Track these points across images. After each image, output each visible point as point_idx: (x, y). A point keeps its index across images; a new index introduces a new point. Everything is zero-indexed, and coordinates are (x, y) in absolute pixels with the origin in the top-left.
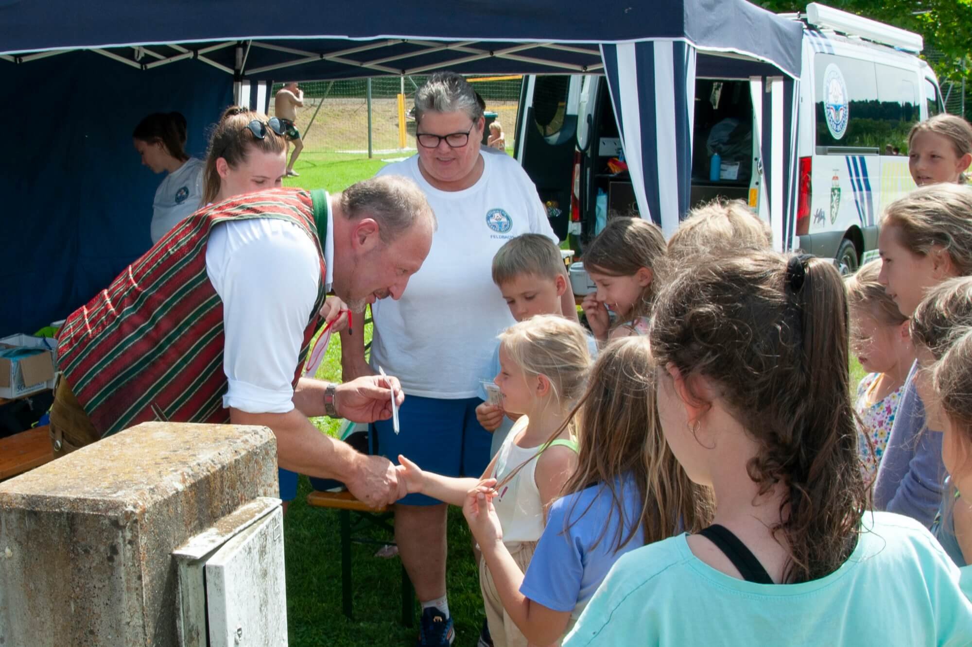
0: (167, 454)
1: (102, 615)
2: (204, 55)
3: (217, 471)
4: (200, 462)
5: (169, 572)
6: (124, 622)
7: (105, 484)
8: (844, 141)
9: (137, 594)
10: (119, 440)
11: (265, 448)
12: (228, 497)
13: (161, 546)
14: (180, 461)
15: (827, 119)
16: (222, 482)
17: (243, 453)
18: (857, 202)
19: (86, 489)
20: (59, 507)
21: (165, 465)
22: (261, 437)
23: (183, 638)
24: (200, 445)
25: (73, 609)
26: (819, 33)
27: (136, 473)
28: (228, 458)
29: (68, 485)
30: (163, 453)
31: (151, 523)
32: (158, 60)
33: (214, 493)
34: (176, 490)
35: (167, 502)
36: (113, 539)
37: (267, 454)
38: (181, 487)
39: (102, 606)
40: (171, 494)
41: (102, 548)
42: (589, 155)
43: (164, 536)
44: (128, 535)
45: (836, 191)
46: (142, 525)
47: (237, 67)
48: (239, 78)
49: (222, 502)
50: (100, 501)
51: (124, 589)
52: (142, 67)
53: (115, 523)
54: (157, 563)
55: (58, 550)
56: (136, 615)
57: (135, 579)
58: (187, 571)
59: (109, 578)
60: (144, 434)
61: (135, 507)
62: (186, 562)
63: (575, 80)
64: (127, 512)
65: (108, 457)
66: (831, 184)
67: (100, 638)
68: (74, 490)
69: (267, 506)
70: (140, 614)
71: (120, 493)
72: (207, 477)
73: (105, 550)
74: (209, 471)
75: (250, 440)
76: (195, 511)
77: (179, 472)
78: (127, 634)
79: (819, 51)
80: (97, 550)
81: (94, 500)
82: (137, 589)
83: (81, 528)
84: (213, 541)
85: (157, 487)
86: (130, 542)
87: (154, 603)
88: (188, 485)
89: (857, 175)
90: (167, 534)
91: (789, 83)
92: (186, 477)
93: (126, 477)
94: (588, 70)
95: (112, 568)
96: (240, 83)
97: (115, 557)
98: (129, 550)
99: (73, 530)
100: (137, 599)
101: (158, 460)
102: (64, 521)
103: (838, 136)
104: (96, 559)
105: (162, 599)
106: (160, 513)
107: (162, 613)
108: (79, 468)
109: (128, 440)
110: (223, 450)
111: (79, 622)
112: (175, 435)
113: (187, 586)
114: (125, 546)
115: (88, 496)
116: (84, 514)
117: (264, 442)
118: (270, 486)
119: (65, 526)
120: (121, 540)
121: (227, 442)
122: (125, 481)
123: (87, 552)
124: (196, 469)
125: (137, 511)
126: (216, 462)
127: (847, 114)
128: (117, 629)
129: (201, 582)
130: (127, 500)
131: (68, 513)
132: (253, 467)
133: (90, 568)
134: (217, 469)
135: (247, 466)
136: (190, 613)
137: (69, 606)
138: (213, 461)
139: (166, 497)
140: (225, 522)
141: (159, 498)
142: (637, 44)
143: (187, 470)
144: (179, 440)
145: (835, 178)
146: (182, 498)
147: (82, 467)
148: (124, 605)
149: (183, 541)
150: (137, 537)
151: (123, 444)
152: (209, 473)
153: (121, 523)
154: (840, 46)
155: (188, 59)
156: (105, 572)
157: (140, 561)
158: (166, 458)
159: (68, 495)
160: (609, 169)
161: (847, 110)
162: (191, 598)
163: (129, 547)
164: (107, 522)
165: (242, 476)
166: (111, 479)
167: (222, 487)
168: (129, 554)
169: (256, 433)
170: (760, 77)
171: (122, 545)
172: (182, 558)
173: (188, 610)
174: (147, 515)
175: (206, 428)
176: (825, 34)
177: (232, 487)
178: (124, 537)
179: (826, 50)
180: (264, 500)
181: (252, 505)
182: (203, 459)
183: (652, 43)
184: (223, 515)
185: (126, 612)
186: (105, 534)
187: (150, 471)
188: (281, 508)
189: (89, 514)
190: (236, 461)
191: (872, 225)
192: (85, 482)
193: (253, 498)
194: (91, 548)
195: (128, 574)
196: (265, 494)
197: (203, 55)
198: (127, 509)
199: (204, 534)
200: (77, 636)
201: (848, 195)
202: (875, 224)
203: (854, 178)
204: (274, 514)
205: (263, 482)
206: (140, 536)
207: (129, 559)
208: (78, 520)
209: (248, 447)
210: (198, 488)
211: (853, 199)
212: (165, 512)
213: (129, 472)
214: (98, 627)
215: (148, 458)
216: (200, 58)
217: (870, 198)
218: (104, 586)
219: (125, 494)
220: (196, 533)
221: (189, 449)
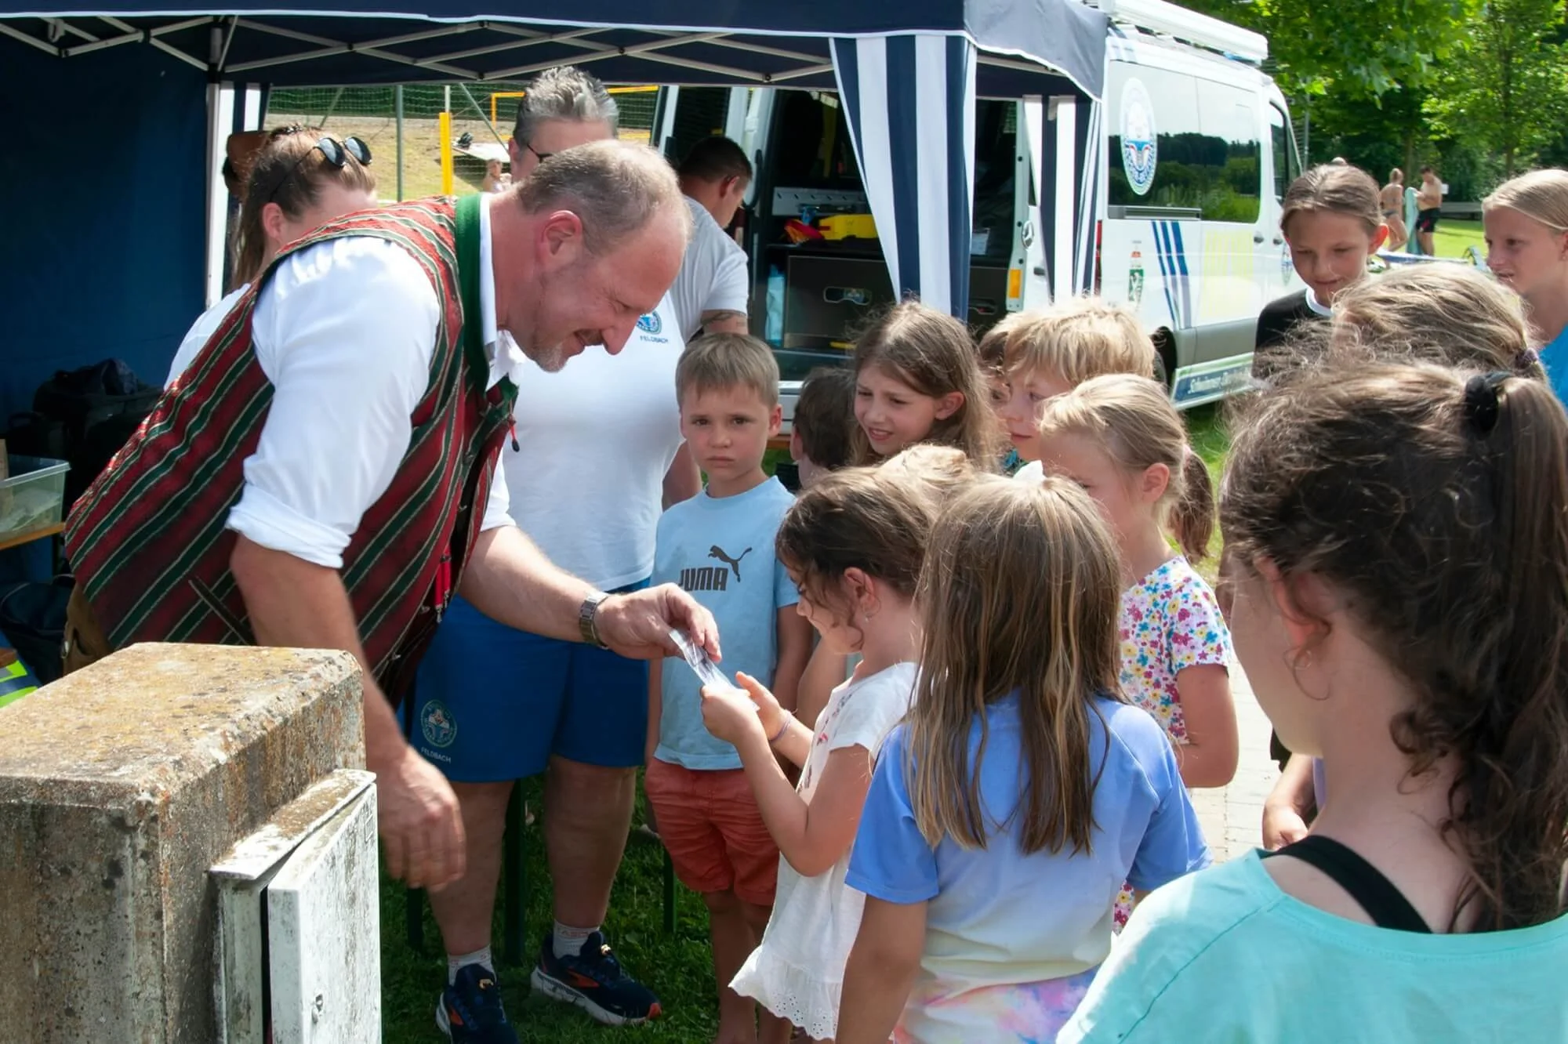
0: (190, 699)
1: (90, 981)
2: (161, 38)
3: (276, 729)
4: (249, 712)
5: (204, 903)
6: (129, 993)
7: (94, 754)
8: (1151, 197)
9: (154, 944)
10: (100, 674)
11: (347, 686)
12: (292, 771)
13: (192, 858)
14: (215, 712)
15: (1126, 163)
16: (284, 746)
17: (315, 696)
18: (1167, 291)
19: (65, 763)
20: (16, 795)
21: (190, 720)
22: (340, 667)
23: (224, 1016)
24: (243, 683)
25: (37, 973)
26: (1115, 29)
27: (143, 733)
28: (292, 706)
29: (29, 756)
30: (183, 698)
31: (178, 820)
32: (84, 42)
33: (272, 766)
34: (216, 762)
35: (202, 784)
36: (115, 850)
37: (349, 697)
38: (223, 757)
39: (91, 966)
40: (208, 769)
41: (94, 866)
42: (757, 214)
43: (197, 842)
44: (142, 842)
45: (1136, 273)
46: (164, 824)
47: (213, 60)
48: (216, 77)
49: (283, 780)
50: (92, 784)
51: (132, 935)
52: (60, 52)
53: (120, 823)
54: (186, 888)
55: (13, 869)
56: (151, 980)
57: (150, 918)
58: (232, 900)
59: (105, 918)
60: (140, 663)
61: (153, 794)
62: (231, 885)
64: (139, 803)
65: (87, 705)
66: (1130, 263)
67: (85, 1021)
68: (42, 765)
69: (353, 784)
70: (157, 978)
71: (123, 770)
72: (262, 739)
73: (100, 869)
74: (264, 729)
75: (323, 674)
76: (244, 797)
77: (218, 731)
78: (134, 1013)
79: (1115, 58)
80: (84, 870)
81: (80, 782)
82: (154, 935)
83: (57, 832)
84: (275, 848)
85: (185, 758)
86: (145, 855)
87: (180, 958)
88: (233, 753)
89: (1168, 250)
90: (203, 838)
91: (1084, 105)
92: (230, 739)
93: (129, 742)
94: (772, 80)
95: (111, 901)
96: (217, 86)
97: (117, 882)
98: (142, 868)
99: (42, 836)
100: (154, 953)
101: (178, 711)
102: (26, 819)
103: (1141, 190)
104: (81, 885)
105: (192, 951)
106: (191, 802)
107: (192, 975)
108: (40, 725)
109: (116, 675)
110: (283, 691)
111: (47, 995)
112: (194, 665)
113: (233, 925)
114: (135, 861)
115: (67, 776)
116: (62, 807)
117: (345, 677)
118: (353, 749)
119: (27, 828)
120: (128, 852)
121: (286, 677)
122: (126, 749)
123: (65, 872)
124: (245, 725)
125: (157, 801)
126: (275, 712)
127: (1155, 155)
128: (116, 1005)
129: (256, 917)
130: (138, 782)
131: (33, 806)
132: (330, 718)
133: (71, 900)
134: (277, 724)
135: (320, 719)
136: (236, 972)
137: (31, 966)
138: (269, 711)
139: (200, 775)
140: (290, 814)
141: (189, 777)
142: (888, 38)
143: (228, 726)
144: (204, 674)
145: (1136, 254)
146: (225, 775)
147: (46, 723)
148: (130, 963)
149: (225, 849)
150: (156, 845)
151: (109, 682)
152: (264, 732)
153: (130, 822)
154: (1145, 50)
155: (135, 42)
156: (99, 907)
157: (160, 886)
158: (191, 707)
159: (33, 775)
160: (788, 236)
161: (1155, 150)
162: (238, 946)
163: (142, 862)
164: (104, 820)
165: (313, 735)
166: (102, 745)
167: (284, 755)
168: (141, 876)
169: (332, 662)
170: (1040, 96)
171: (130, 860)
172: (226, 877)
173: (233, 966)
174: (172, 806)
175: (246, 654)
176: (1124, 32)
177: (299, 754)
178: (133, 846)
179: (1125, 56)
180: (348, 775)
181: (328, 784)
182: (253, 709)
183: (913, 37)
184: (285, 801)
185: (134, 976)
186: (101, 841)
187: (167, 730)
188: (374, 787)
189: (72, 808)
190: (304, 709)
191: (1188, 327)
192: (59, 751)
193: (329, 771)
194: (74, 866)
195: (139, 909)
196: (346, 764)
197: (158, 37)
198: (140, 798)
199: (258, 836)
200: (43, 1019)
201: (1154, 281)
202: (1193, 325)
203: (1164, 254)
204: (366, 797)
205: (343, 745)
206: (161, 843)
207: (140, 883)
208: (51, 819)
209: (321, 686)
210: (248, 758)
211: (1162, 286)
212: (199, 802)
213: (131, 733)
214: (81, 1003)
215: (157, 707)
216: (154, 42)
217: (1185, 284)
218: (95, 931)
219: (134, 773)
220: (245, 834)
221: (224, 690)
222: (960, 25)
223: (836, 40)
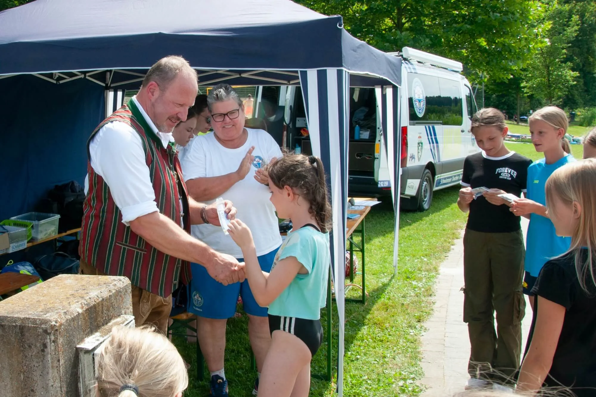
0: (73, 292)
1: (38, 381)
2: (89, 76)
3: (100, 302)
4: (91, 297)
5: (74, 357)
6: (50, 385)
7: (40, 310)
8: (424, 118)
9: (57, 370)
10: (47, 285)
11: (125, 288)
12: (106, 315)
13: (70, 343)
14: (80, 297)
15: (415, 107)
16: (102, 308)
17: (114, 291)
18: (431, 150)
19: (30, 312)
20: (15, 322)
21: (72, 299)
22: (123, 282)
23: (82, 393)
24: (91, 287)
25: (22, 378)
26: (409, 62)
27: (56, 303)
28: (106, 294)
29: (20, 310)
30: (71, 292)
31: (65, 331)
32: (65, 79)
33: (98, 314)
34: (78, 312)
35: (73, 319)
36: (44, 340)
37: (126, 291)
38: (80, 311)
39: (38, 376)
40: (75, 315)
41: (38, 345)
42: (291, 127)
43: (72, 338)
44: (53, 338)
45: (420, 144)
46: (60, 332)
47: (107, 83)
48: (108, 88)
49: (102, 318)
50: (37, 319)
51: (50, 367)
52: (57, 82)
53: (45, 331)
54: (68, 352)
55: (14, 345)
56: (57, 381)
57: (56, 361)
58: (84, 356)
59: (42, 361)
60: (60, 281)
61: (56, 323)
62: (83, 352)
63: (283, 88)
64: (52, 325)
65: (41, 294)
66: (418, 140)
67: (37, 393)
68: (23, 313)
69: (126, 320)
70: (59, 381)
71: (48, 315)
72: (94, 305)
73: (40, 346)
74: (96, 302)
75: (117, 284)
76: (88, 324)
77: (80, 303)
78: (52, 391)
79: (409, 71)
80: (36, 346)
81: (34, 319)
82: (57, 367)
83: (27, 334)
84: (98, 340)
85: (68, 311)
86: (54, 342)
87: (66, 374)
88: (84, 310)
89: (431, 135)
90: (73, 337)
91: (395, 89)
92: (83, 305)
93: (51, 306)
94: (291, 83)
95: (44, 356)
96: (108, 91)
97: (45, 350)
98: (53, 346)
99: (23, 335)
100: (57, 372)
101: (68, 296)
102: (18, 330)
103: (420, 116)
104: (35, 351)
105: (70, 372)
106: (69, 325)
107: (70, 380)
108: (25, 300)
109: (52, 285)
110: (103, 290)
111: (25, 385)
112: (77, 282)
113: (84, 364)
114: (51, 343)
115: (30, 316)
116: (28, 326)
117: (125, 285)
118: (128, 309)
119: (18, 333)
120: (48, 341)
121: (105, 285)
122: (50, 308)
123: (30, 347)
124: (89, 301)
125: (57, 325)
126: (99, 296)
127: (425, 104)
128: (46, 388)
129: (91, 362)
130: (52, 318)
131: (20, 326)
132: (119, 298)
133: (32, 356)
134: (100, 300)
135: (115, 299)
136: (85, 379)
137: (20, 376)
138: (98, 296)
139: (73, 316)
140: (104, 329)
141: (69, 317)
142: (318, 71)
143: (83, 301)
144: (79, 285)
145: (420, 137)
146: (81, 317)
147: (27, 300)
148: (50, 375)
149: (82, 340)
150: (57, 338)
151: (49, 287)
152: (95, 303)
153: (49, 331)
154: (420, 69)
155: (81, 78)
156: (40, 358)
157: (59, 351)
158: (72, 295)
159: (20, 316)
160: (302, 134)
161: (425, 102)
162: (86, 371)
163: (53, 344)
164: (41, 330)
165: (113, 304)
166: (43, 307)
167: (103, 310)
168: (53, 348)
169: (120, 280)
170: (380, 86)
171: (49, 343)
172: (81, 349)
173: (85, 377)
174: (62, 326)
175: (94, 278)
176: (412, 63)
177: (108, 310)
178: (50, 339)
179: (413, 71)
180: (125, 317)
181: (119, 320)
182: (92, 296)
183: (326, 70)
184: (103, 325)
185: (51, 380)
186: (40, 337)
187: (64, 302)
188: (134, 321)
189: (31, 326)
190: (110, 296)
191: (439, 161)
192: (29, 309)
193: (119, 316)
194: (32, 345)
195: (52, 359)
196: (125, 313)
197: (88, 76)
198: (52, 324)
199: (93, 336)
200: (24, 392)
201: (427, 146)
202: (441, 161)
203: (430, 137)
204: (130, 324)
205: (124, 307)
206: (59, 338)
207: (53, 350)
208: (25, 330)
209: (116, 288)
210: (90, 311)
211: (429, 148)
212: (72, 325)
213: (53, 303)
214: (36, 388)
215: (62, 295)
216: (87, 77)
217: (438, 147)
218: (39, 365)
219: (51, 316)
220: (89, 336)
221: (84, 290)
222: (342, 66)
223: (301, 71)
